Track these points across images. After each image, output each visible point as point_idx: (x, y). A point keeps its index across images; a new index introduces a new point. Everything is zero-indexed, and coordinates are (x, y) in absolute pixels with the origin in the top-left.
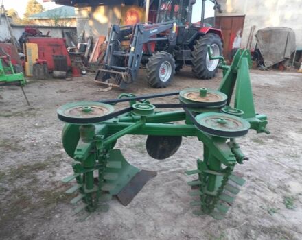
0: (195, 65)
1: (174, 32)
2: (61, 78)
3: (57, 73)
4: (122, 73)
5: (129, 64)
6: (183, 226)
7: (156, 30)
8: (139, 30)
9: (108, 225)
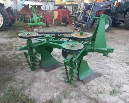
0: (126, 22)
1: (115, 5)
2: (63, 25)
3: (62, 23)
4: (84, 24)
5: (87, 21)
6: (59, 85)
7: (104, 5)
8: (94, 5)
9: (36, 76)
